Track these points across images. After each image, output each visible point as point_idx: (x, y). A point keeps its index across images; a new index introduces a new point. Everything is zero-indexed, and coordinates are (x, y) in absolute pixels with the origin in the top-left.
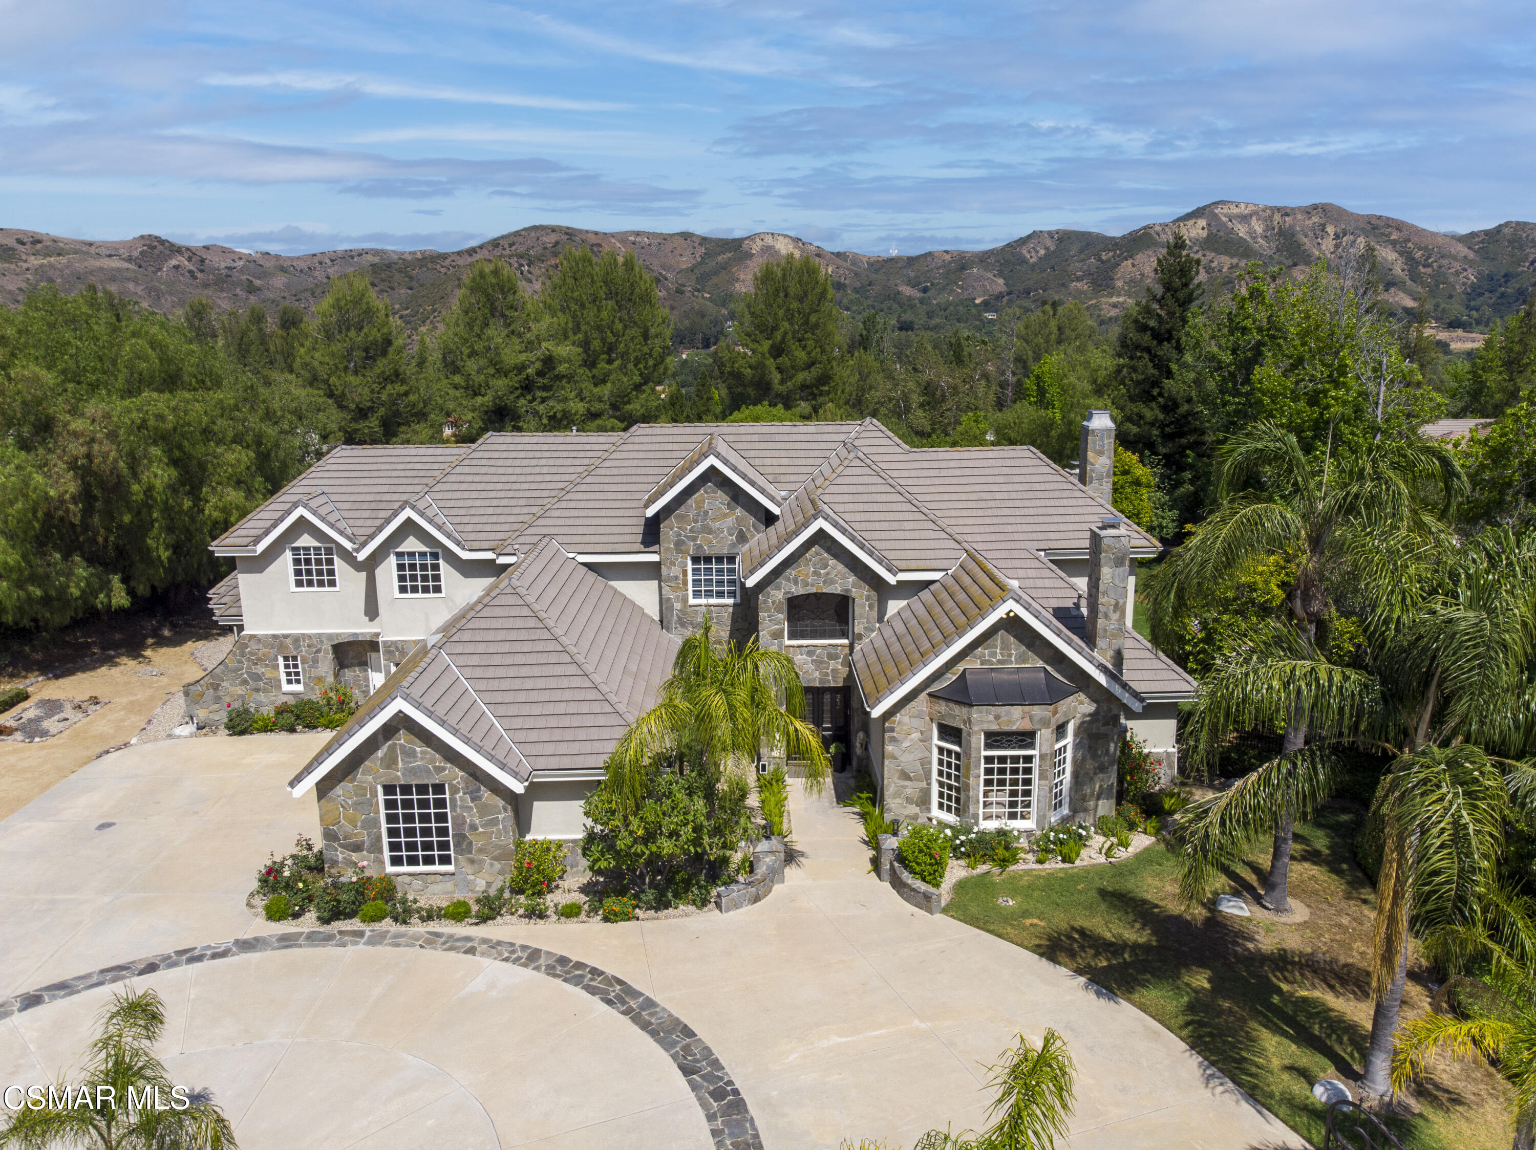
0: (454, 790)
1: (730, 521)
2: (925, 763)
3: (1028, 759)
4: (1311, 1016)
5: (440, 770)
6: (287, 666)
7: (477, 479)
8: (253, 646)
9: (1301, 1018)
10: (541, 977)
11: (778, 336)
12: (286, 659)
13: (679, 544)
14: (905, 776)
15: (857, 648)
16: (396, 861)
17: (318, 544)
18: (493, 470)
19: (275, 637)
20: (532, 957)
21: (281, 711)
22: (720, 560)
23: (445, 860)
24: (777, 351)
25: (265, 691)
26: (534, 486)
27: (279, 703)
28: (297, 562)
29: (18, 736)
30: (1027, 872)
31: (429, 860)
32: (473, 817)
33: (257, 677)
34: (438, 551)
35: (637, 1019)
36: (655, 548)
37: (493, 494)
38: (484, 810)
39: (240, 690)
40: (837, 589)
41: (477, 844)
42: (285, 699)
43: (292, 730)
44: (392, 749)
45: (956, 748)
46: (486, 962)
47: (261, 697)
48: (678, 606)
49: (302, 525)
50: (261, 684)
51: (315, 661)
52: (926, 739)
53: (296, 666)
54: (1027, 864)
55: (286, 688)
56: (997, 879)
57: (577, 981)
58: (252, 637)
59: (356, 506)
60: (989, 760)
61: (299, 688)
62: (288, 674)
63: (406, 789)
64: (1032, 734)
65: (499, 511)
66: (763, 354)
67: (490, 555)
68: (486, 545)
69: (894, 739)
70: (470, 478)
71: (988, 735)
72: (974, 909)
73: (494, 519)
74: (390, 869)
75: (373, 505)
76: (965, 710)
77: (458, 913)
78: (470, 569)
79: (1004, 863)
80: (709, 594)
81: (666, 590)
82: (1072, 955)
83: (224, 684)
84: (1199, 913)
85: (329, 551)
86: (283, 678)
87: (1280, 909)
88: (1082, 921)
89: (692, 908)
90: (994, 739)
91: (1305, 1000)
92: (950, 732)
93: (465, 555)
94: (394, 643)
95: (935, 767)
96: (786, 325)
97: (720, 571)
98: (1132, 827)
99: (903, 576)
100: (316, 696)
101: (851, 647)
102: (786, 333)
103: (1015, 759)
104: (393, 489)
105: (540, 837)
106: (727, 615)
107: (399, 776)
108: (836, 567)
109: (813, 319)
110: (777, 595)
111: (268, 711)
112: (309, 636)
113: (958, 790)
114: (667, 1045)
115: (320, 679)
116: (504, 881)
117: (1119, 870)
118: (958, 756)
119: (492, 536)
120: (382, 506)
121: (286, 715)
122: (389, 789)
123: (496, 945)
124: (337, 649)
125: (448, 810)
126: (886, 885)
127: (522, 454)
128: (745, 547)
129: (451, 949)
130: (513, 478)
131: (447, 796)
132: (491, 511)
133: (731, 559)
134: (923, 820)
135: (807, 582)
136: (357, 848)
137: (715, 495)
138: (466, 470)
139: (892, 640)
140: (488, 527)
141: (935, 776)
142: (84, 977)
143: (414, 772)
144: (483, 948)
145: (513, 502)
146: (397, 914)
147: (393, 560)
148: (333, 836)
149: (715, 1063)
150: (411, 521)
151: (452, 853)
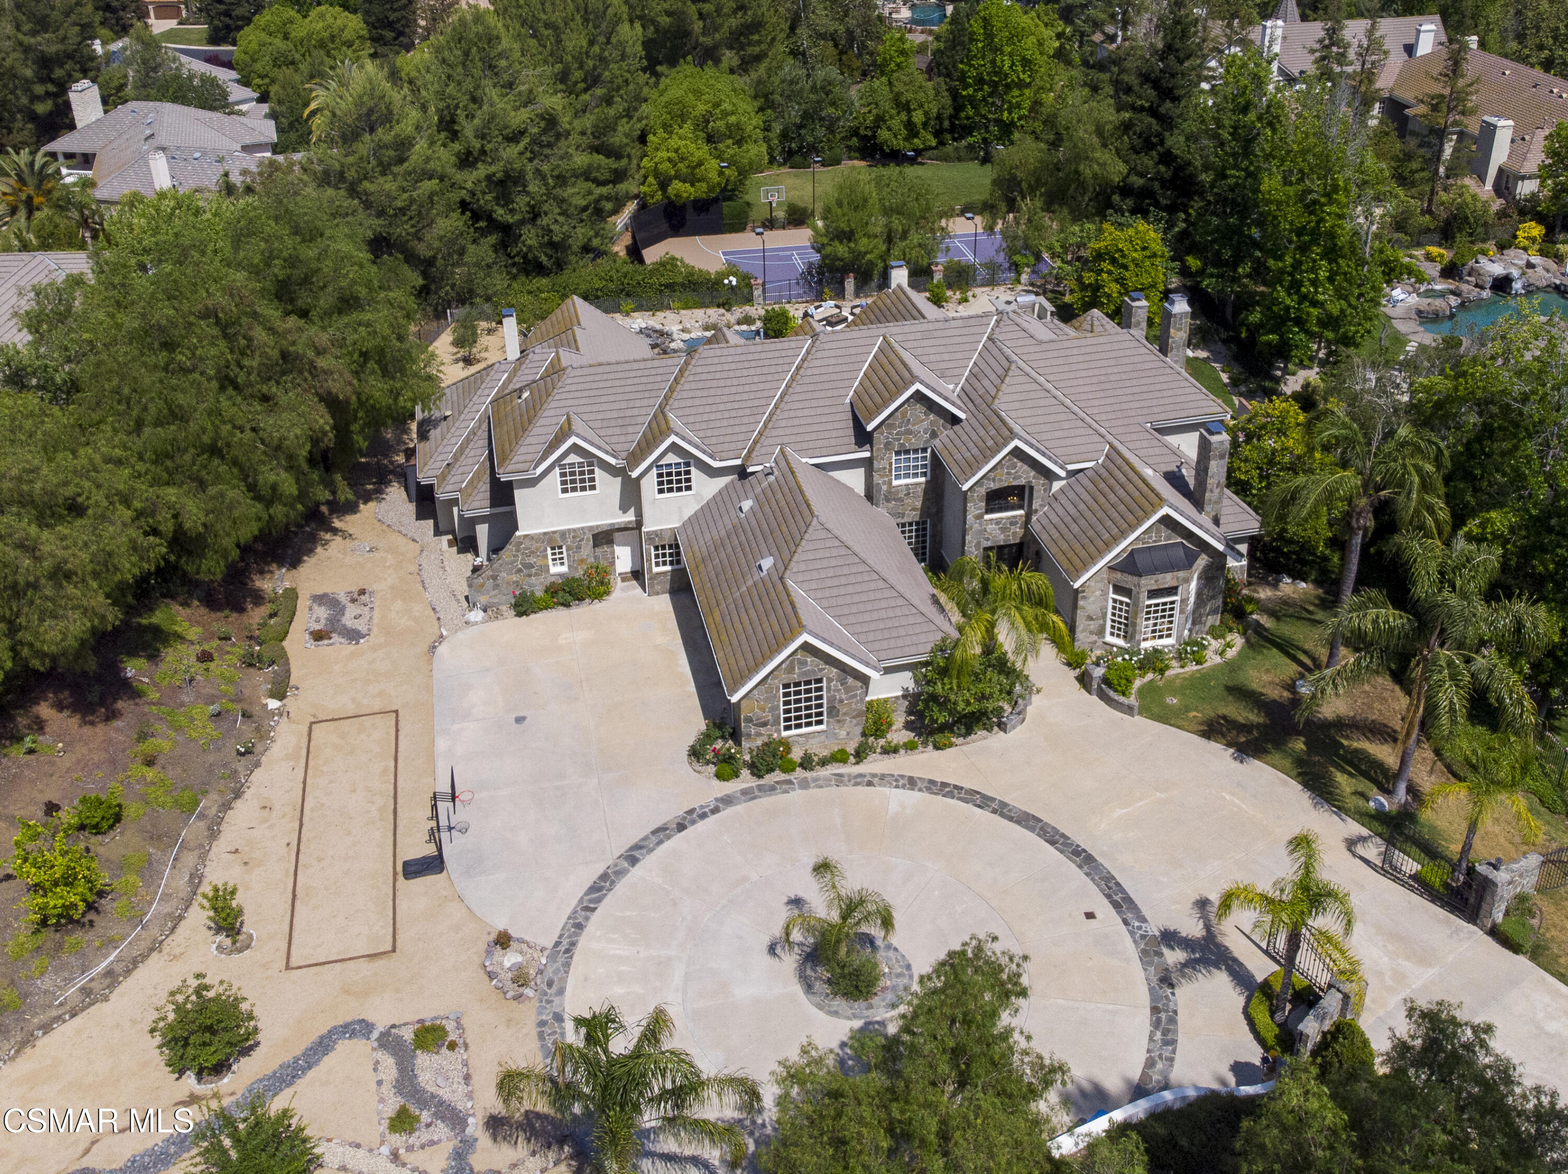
0: (830, 680)
1: (925, 425)
2: (1103, 609)
3: (1173, 603)
4: (1360, 760)
5: (822, 670)
6: (553, 554)
7: (705, 393)
8: (527, 543)
9: (1356, 761)
10: (926, 795)
12: (553, 549)
13: (888, 444)
14: (1090, 618)
15: (1034, 518)
16: (788, 728)
17: (581, 461)
18: (714, 384)
19: (545, 534)
20: (912, 783)
21: (553, 590)
22: (916, 452)
23: (820, 722)
25: (536, 575)
26: (752, 396)
27: (548, 583)
28: (563, 475)
30: (1177, 675)
31: (809, 724)
32: (841, 696)
33: (531, 566)
34: (689, 460)
35: (1002, 815)
36: (868, 447)
38: (848, 690)
39: (514, 578)
40: (1022, 482)
41: (843, 710)
42: (553, 579)
43: (567, 605)
44: (792, 663)
45: (1127, 600)
46: (886, 790)
47: (533, 581)
48: (885, 488)
49: (576, 449)
50: (534, 571)
51: (579, 547)
52: (1105, 594)
53: (561, 553)
54: (1175, 670)
55: (554, 570)
56: (1160, 684)
57: (950, 795)
58: (526, 536)
59: (605, 424)
60: (1149, 606)
61: (564, 569)
62: (554, 560)
63: (797, 684)
64: (1176, 588)
65: (732, 421)
67: (738, 462)
68: (732, 454)
69: (1084, 598)
70: (699, 393)
71: (1151, 591)
72: (1156, 710)
73: (730, 430)
74: (785, 734)
75: (620, 422)
76: (1136, 579)
77: (839, 757)
78: (712, 472)
79: (1162, 671)
80: (907, 476)
81: (877, 479)
82: (1224, 736)
83: (504, 574)
84: (1286, 695)
85: (590, 464)
86: (551, 563)
88: (1223, 711)
89: (985, 733)
90: (1154, 593)
91: (1356, 751)
92: (1120, 590)
93: (716, 464)
94: (655, 532)
95: (1110, 610)
97: (916, 459)
98: (1231, 630)
100: (579, 574)
101: (1028, 517)
103: (1164, 604)
104: (632, 404)
105: (874, 698)
106: (920, 491)
107: (796, 677)
108: (1022, 469)
110: (982, 491)
112: (574, 530)
113: (1126, 625)
114: (1032, 829)
115: (582, 560)
116: (858, 730)
117: (1232, 667)
118: (1127, 605)
119: (733, 446)
120: (628, 421)
121: (561, 593)
122: (786, 686)
123: (883, 777)
124: (595, 537)
125: (824, 693)
126: (1095, 698)
127: (733, 366)
128: (936, 442)
129: (856, 784)
130: (733, 390)
131: (824, 684)
132: (725, 423)
133: (924, 450)
134: (1100, 643)
135: (1004, 480)
136: (764, 724)
137: (920, 409)
138: (693, 386)
139: (1068, 519)
140: (728, 439)
141: (1109, 616)
142: (645, 838)
143: (805, 673)
144: (876, 780)
145: (740, 413)
146: (807, 763)
147: (654, 471)
148: (749, 720)
149: (1063, 835)
150: (674, 444)
151: (825, 718)
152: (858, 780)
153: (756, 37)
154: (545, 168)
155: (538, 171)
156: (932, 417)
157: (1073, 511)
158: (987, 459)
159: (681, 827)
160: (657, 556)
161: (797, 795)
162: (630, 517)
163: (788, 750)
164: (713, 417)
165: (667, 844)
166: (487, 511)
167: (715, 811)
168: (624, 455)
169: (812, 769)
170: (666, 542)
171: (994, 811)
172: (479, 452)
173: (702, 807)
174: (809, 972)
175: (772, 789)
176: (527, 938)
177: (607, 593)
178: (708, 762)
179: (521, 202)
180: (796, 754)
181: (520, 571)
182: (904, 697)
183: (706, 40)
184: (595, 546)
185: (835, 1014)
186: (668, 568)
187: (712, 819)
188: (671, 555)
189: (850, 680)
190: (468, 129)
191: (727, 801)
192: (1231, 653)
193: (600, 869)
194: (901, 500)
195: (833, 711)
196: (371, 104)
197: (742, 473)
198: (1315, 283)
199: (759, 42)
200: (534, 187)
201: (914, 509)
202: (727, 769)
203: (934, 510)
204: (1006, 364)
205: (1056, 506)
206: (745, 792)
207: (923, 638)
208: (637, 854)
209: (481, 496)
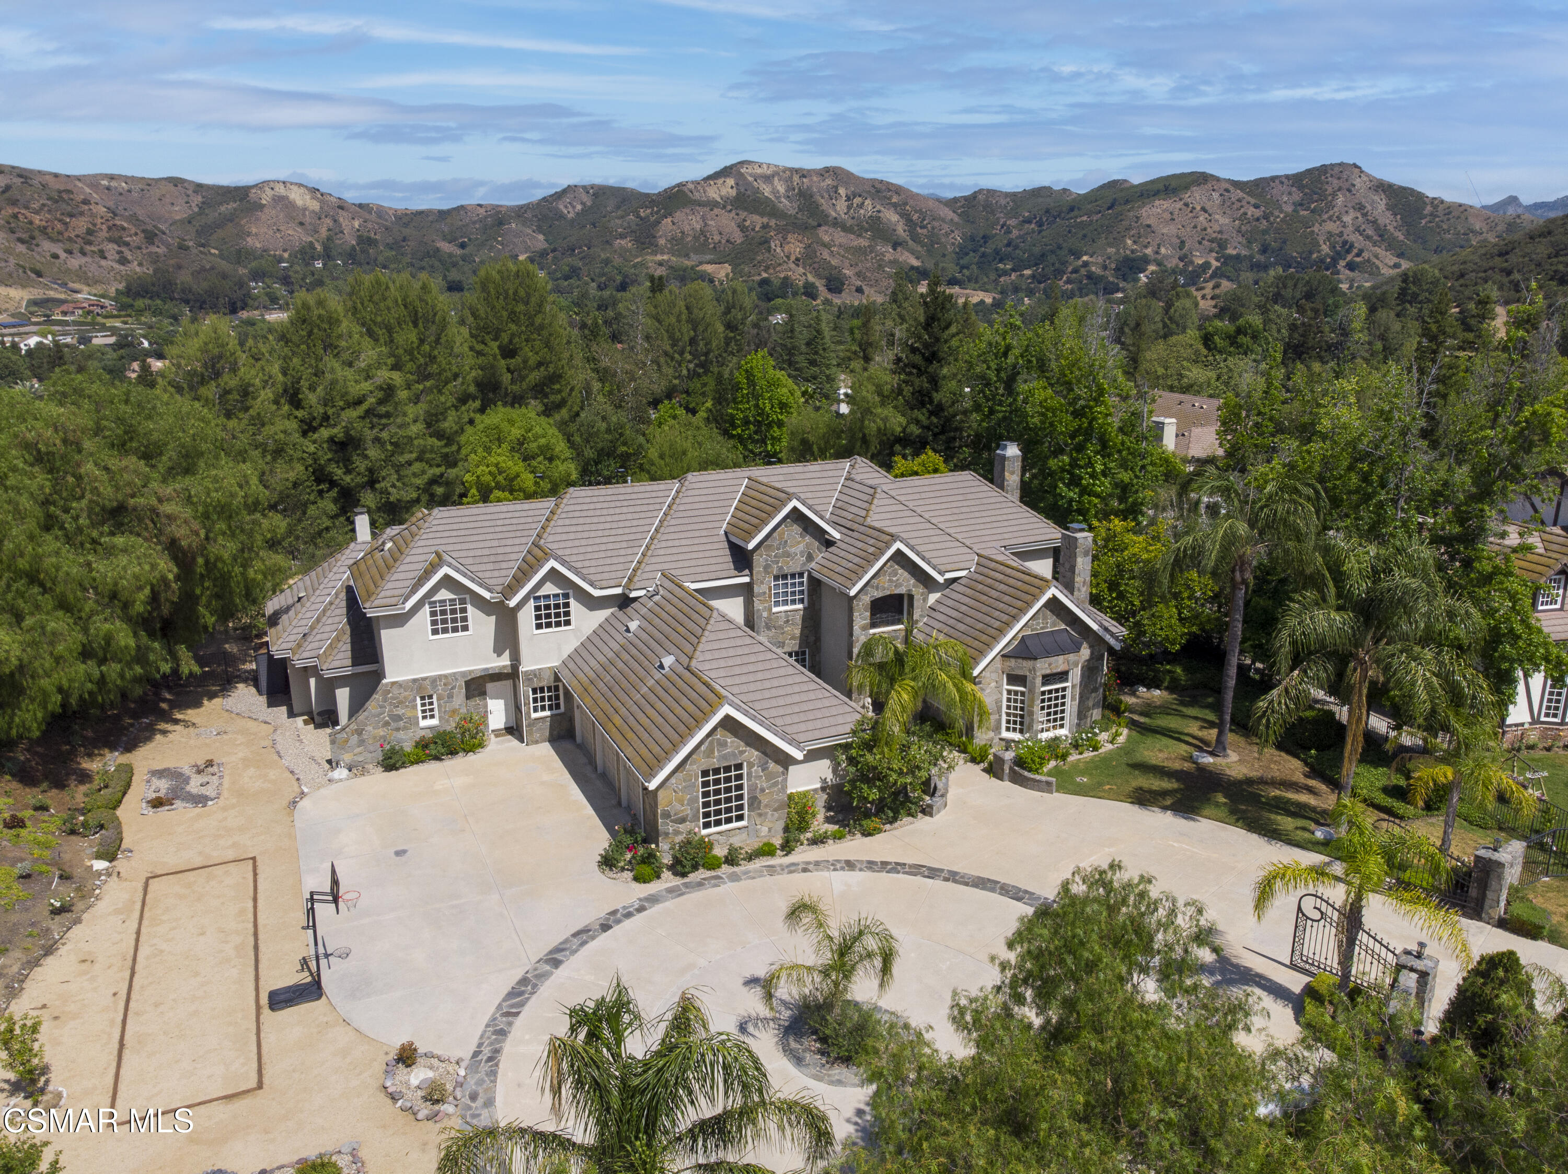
0: (750, 765)
1: (801, 547)
2: (998, 703)
3: (1064, 689)
4: (1285, 804)
5: (742, 752)
6: (423, 705)
7: (580, 528)
8: (396, 691)
9: (1282, 805)
10: (870, 874)
11: (505, 338)
12: (423, 698)
13: (767, 568)
15: (915, 630)
16: (707, 825)
17: (453, 596)
18: (588, 520)
19: (415, 681)
20: (850, 865)
21: (423, 744)
22: (793, 576)
23: (740, 818)
24: (508, 352)
25: (405, 728)
26: (627, 531)
27: (417, 738)
28: (433, 614)
29: (178, 804)
30: (1078, 760)
31: (729, 820)
32: (762, 783)
33: (398, 718)
34: (569, 589)
35: (956, 882)
36: (747, 572)
37: (598, 541)
38: (770, 777)
39: (381, 732)
40: (902, 590)
41: (765, 800)
42: (423, 733)
43: (437, 758)
44: (711, 743)
45: (1021, 689)
46: (826, 874)
47: (401, 735)
48: (765, 614)
49: (447, 582)
50: (401, 724)
51: (450, 696)
52: (999, 687)
53: (431, 704)
54: (1075, 756)
55: (423, 723)
56: (1066, 768)
57: (895, 871)
58: (393, 683)
59: (478, 560)
60: (1043, 693)
61: (434, 722)
62: (424, 711)
63: (716, 771)
64: (1064, 674)
65: (609, 554)
66: (495, 356)
67: (619, 591)
68: (612, 583)
70: (573, 529)
71: (1044, 677)
72: (1072, 787)
73: (608, 561)
75: (492, 558)
76: (1029, 663)
77: (766, 851)
78: (592, 603)
79: (1064, 758)
80: (785, 603)
81: (758, 605)
82: (1152, 801)
83: (369, 728)
84: (1187, 766)
85: (463, 601)
86: (420, 715)
87: (1225, 756)
88: (1136, 784)
89: (909, 819)
90: (1048, 679)
91: (1275, 797)
92: (1014, 679)
93: (596, 593)
94: (533, 673)
95: (1005, 703)
96: (513, 327)
97: (793, 585)
98: (1115, 724)
99: (949, 576)
100: (451, 726)
101: (909, 630)
102: (513, 335)
103: (1057, 691)
104: (503, 542)
105: (794, 789)
106: (798, 618)
107: (715, 763)
108: (903, 574)
109: (538, 320)
111: (408, 747)
112: (446, 676)
113: (1022, 716)
114: (992, 890)
115: (454, 712)
116: (780, 825)
117: (1126, 750)
118: (1023, 694)
119: (613, 575)
120: (500, 558)
121: (432, 746)
122: (705, 773)
123: (817, 863)
124: (468, 684)
125: (745, 781)
126: (1007, 784)
127: (605, 505)
128: (813, 565)
129: (791, 872)
130: (608, 526)
131: (745, 771)
132: (602, 555)
133: (801, 575)
134: (996, 740)
135: (886, 588)
136: (683, 820)
137: (796, 529)
138: (567, 522)
139: (951, 622)
140: (607, 569)
141: (1004, 709)
142: (566, 941)
143: (724, 757)
144: (811, 867)
145: (618, 546)
146: (731, 860)
147: (532, 603)
148: (667, 815)
149: (1026, 892)
150: (553, 570)
151: (746, 812)
152: (791, 868)
153: (557, 387)
154: (385, 435)
155: (377, 440)
156: (808, 538)
157: (955, 614)
158: (871, 564)
159: (605, 927)
160: (535, 700)
161: (728, 887)
162: (504, 661)
163: (710, 846)
164: (589, 549)
165: (592, 945)
166: (348, 671)
167: (641, 909)
168: (499, 589)
169: (738, 865)
170: (544, 683)
171: (946, 880)
172: (337, 619)
173: (624, 908)
174: (793, 1045)
175: (700, 884)
176: (437, 1052)
177: (481, 745)
178: (623, 869)
179: (361, 465)
180: (720, 851)
181: (387, 724)
182: (823, 789)
183: (515, 388)
184: (468, 697)
185: (839, 1083)
186: (547, 713)
187: (638, 917)
188: (550, 698)
189: (772, 765)
190: (312, 398)
191: (653, 899)
192: (1121, 739)
193: (518, 974)
194: (781, 627)
195: (753, 800)
196: (216, 351)
197: (624, 602)
198: (1093, 476)
199: (560, 391)
200: (373, 453)
201: (793, 638)
202: (646, 870)
203: (812, 639)
204: (871, 491)
205: (934, 614)
206: (670, 891)
207: (840, 720)
208: (559, 956)
209: (341, 655)
